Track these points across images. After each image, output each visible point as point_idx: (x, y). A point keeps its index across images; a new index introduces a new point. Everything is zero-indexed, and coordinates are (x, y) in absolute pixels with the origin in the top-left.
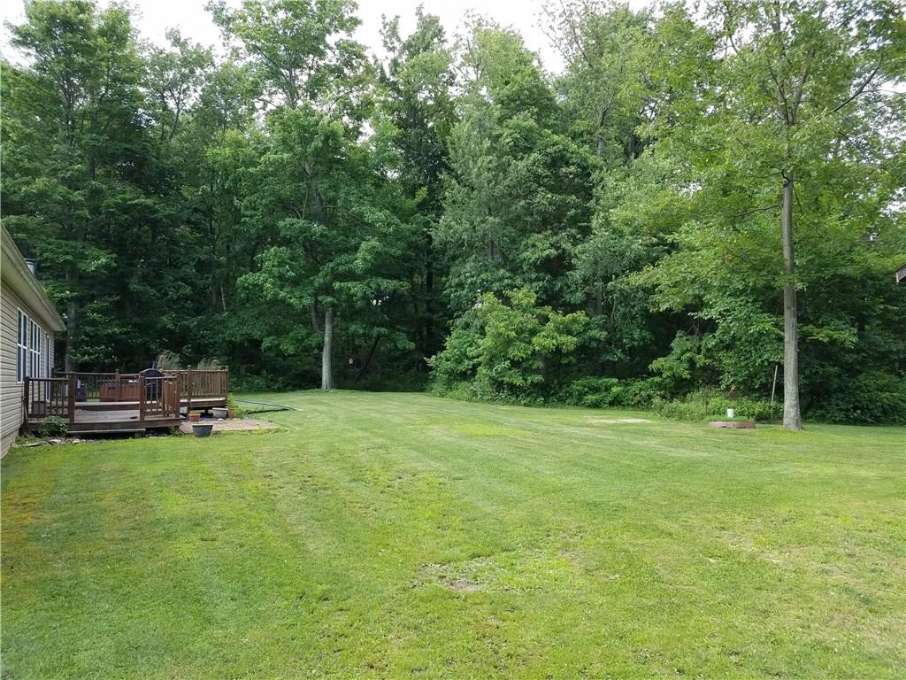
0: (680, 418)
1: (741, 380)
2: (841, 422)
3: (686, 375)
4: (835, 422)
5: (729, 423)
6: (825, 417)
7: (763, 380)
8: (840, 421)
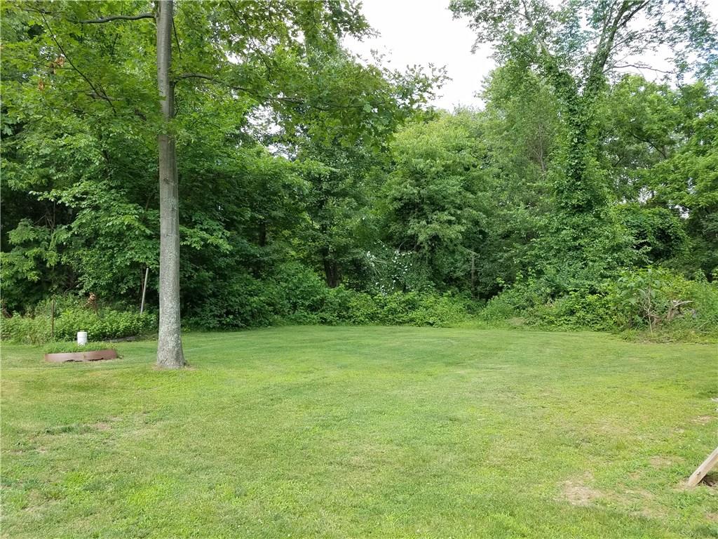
0: (19, 341)
1: (104, 283)
2: (214, 329)
3: (33, 276)
4: (209, 329)
5: (78, 354)
6: (199, 324)
7: (131, 284)
8: (214, 327)
